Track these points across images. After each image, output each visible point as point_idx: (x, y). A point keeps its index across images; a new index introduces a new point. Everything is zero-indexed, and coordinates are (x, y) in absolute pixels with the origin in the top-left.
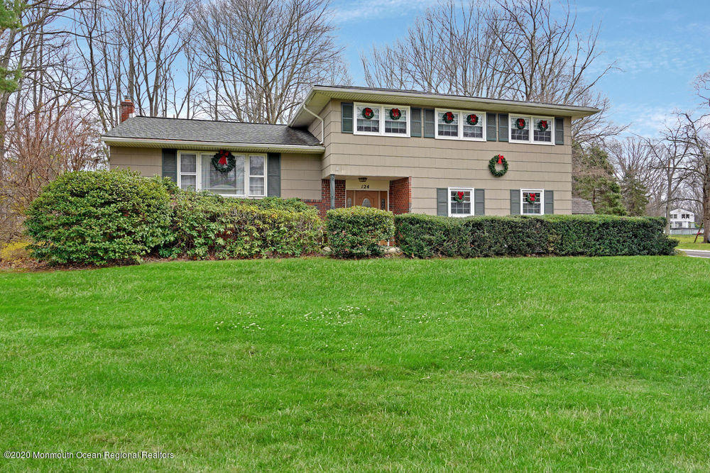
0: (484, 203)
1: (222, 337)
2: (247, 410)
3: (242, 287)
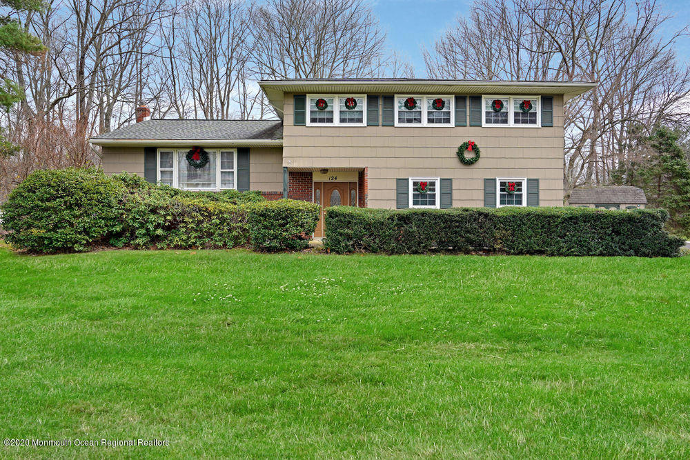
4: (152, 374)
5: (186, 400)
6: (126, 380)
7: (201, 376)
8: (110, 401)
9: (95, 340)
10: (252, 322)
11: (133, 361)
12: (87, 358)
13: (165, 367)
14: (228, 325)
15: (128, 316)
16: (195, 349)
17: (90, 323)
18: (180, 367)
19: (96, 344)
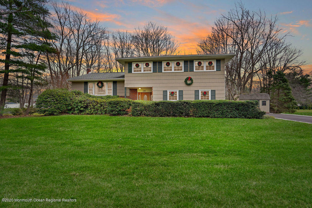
0: (183, 96)
1: (111, 143)
2: (118, 165)
3: (117, 127)
4: (97, 163)
5: (107, 171)
6: (88, 165)
7: (111, 164)
8: (83, 171)
9: (79, 152)
10: (127, 147)
11: (91, 159)
12: (76, 158)
13: (100, 161)
14: (120, 148)
15: (89, 145)
16: (109, 155)
17: (77, 147)
18: (105, 161)
19: (79, 154)
